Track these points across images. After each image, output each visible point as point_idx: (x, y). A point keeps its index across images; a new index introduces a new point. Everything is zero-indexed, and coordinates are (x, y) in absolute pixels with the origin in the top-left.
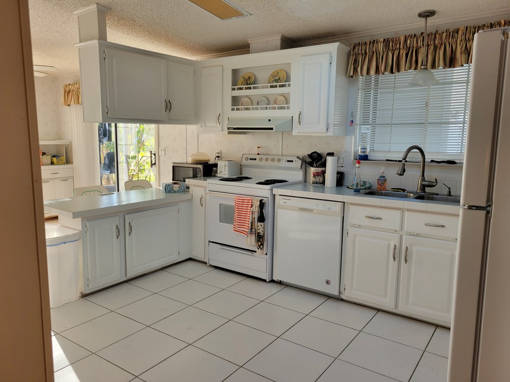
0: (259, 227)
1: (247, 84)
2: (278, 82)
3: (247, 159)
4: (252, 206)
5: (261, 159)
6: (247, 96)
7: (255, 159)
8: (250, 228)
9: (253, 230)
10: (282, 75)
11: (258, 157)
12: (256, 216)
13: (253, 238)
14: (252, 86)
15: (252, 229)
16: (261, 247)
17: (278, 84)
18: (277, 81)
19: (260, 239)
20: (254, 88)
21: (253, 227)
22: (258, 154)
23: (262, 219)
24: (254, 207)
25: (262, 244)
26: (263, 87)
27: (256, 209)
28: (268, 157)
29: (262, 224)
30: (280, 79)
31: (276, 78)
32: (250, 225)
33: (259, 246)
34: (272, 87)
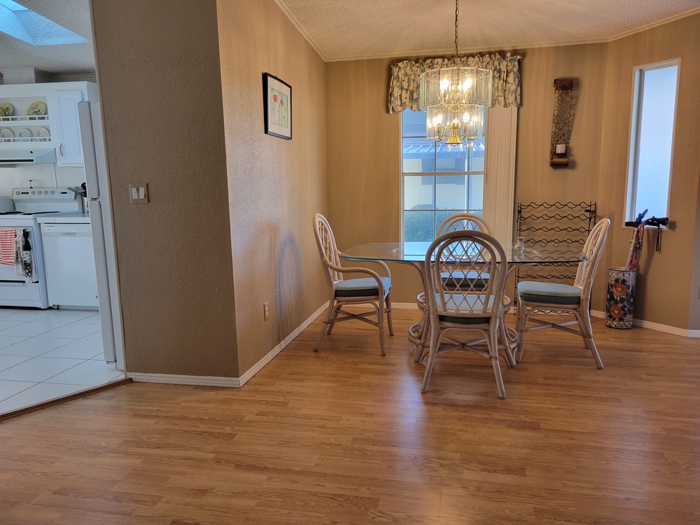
0: (25, 255)
1: (6, 116)
2: (38, 114)
3: (18, 193)
4: (16, 236)
5: (33, 193)
6: (8, 128)
7: (28, 193)
8: (15, 258)
9: (19, 259)
10: (41, 108)
11: (30, 191)
12: (21, 245)
13: (20, 266)
14: (10, 117)
15: (17, 258)
16: (30, 274)
17: (37, 116)
18: (36, 113)
19: (28, 267)
20: (12, 119)
21: (19, 256)
22: (31, 188)
23: (27, 247)
24: (18, 237)
25: (31, 272)
26: (21, 119)
27: (20, 238)
28: (41, 190)
29: (28, 252)
30: (39, 112)
31: (35, 110)
32: (15, 255)
33: (27, 274)
34: (31, 119)
